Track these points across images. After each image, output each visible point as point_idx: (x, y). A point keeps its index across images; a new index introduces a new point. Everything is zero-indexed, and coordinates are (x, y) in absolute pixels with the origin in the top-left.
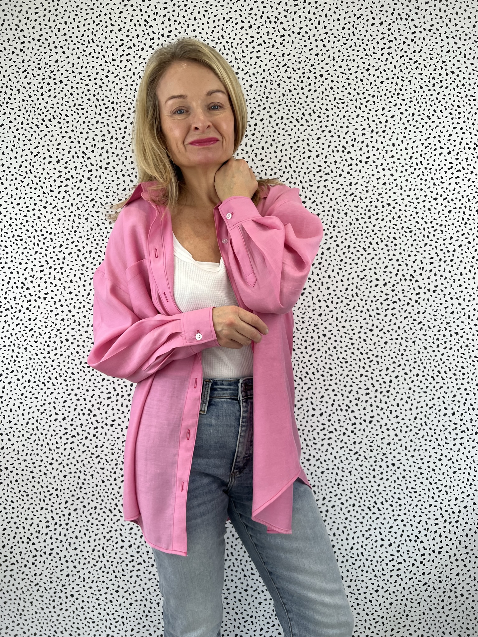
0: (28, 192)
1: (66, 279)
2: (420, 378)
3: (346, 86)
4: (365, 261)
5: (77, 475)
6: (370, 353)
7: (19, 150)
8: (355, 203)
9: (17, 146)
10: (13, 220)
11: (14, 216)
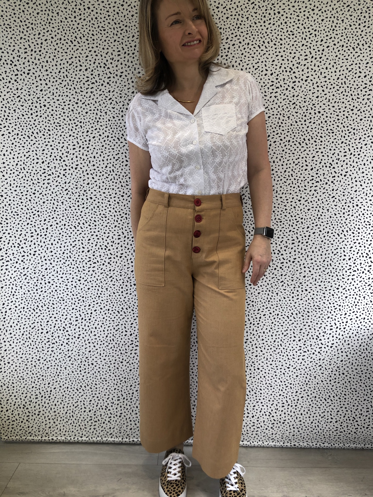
0: (65, 91)
1: (91, 155)
2: (330, 234)
3: (297, 22)
4: (300, 152)
5: (97, 288)
6: (297, 216)
7: (59, 60)
8: (296, 110)
9: (57, 56)
10: (54, 111)
11: (54, 109)
